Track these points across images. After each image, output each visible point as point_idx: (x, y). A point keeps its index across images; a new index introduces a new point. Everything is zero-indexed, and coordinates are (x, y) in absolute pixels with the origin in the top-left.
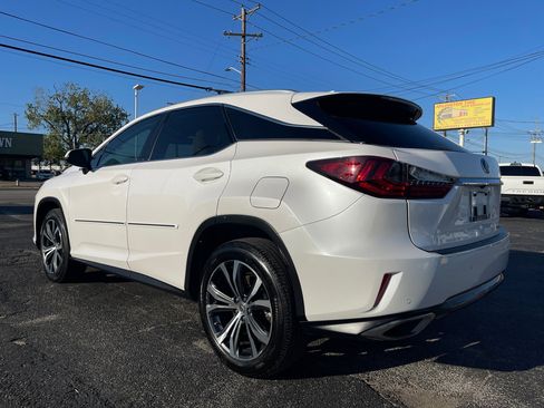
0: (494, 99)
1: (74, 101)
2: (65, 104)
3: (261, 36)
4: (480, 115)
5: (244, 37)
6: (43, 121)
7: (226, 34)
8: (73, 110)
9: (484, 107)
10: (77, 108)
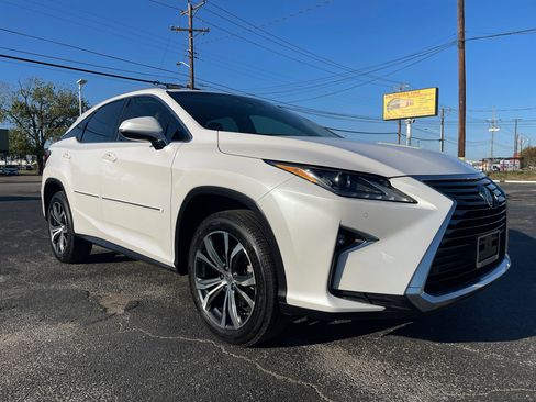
0: (437, 89)
1: (39, 96)
2: (30, 99)
3: (208, 31)
4: (425, 105)
5: (191, 32)
6: (8, 117)
7: (173, 29)
8: (38, 105)
9: (428, 97)
10: (42, 103)
